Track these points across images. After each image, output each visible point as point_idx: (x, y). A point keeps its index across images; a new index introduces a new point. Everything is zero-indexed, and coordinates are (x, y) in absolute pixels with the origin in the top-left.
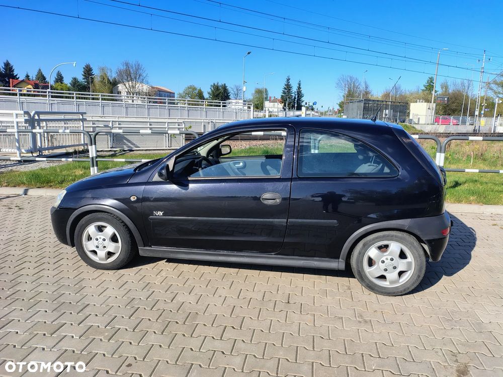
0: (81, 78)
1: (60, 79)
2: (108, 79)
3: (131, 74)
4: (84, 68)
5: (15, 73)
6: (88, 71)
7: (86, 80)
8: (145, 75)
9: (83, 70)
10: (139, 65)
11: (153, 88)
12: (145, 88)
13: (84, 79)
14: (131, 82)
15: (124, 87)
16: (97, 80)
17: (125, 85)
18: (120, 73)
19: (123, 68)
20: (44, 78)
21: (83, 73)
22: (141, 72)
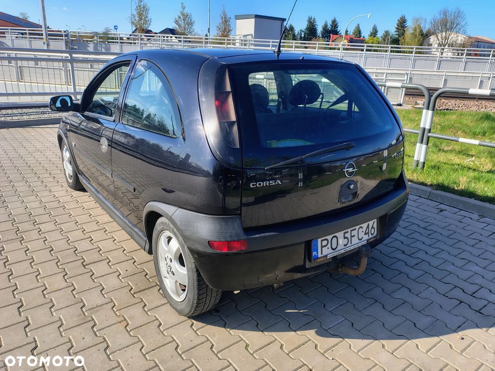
0: (393, 31)
1: (374, 33)
2: (421, 31)
3: (447, 24)
4: (398, 20)
5: (339, 29)
6: (402, 24)
7: (397, 33)
8: (463, 24)
9: (397, 22)
10: (459, 13)
11: (470, 38)
12: (460, 38)
13: (396, 32)
14: (444, 33)
15: (436, 39)
16: (409, 32)
17: (437, 36)
18: (435, 24)
19: (439, 17)
20: (360, 32)
21: (396, 26)
22: (460, 19)
